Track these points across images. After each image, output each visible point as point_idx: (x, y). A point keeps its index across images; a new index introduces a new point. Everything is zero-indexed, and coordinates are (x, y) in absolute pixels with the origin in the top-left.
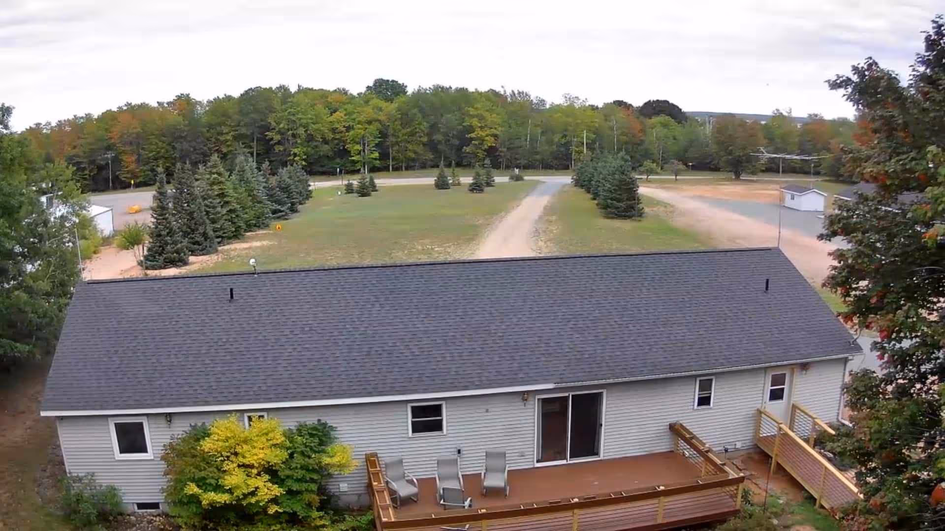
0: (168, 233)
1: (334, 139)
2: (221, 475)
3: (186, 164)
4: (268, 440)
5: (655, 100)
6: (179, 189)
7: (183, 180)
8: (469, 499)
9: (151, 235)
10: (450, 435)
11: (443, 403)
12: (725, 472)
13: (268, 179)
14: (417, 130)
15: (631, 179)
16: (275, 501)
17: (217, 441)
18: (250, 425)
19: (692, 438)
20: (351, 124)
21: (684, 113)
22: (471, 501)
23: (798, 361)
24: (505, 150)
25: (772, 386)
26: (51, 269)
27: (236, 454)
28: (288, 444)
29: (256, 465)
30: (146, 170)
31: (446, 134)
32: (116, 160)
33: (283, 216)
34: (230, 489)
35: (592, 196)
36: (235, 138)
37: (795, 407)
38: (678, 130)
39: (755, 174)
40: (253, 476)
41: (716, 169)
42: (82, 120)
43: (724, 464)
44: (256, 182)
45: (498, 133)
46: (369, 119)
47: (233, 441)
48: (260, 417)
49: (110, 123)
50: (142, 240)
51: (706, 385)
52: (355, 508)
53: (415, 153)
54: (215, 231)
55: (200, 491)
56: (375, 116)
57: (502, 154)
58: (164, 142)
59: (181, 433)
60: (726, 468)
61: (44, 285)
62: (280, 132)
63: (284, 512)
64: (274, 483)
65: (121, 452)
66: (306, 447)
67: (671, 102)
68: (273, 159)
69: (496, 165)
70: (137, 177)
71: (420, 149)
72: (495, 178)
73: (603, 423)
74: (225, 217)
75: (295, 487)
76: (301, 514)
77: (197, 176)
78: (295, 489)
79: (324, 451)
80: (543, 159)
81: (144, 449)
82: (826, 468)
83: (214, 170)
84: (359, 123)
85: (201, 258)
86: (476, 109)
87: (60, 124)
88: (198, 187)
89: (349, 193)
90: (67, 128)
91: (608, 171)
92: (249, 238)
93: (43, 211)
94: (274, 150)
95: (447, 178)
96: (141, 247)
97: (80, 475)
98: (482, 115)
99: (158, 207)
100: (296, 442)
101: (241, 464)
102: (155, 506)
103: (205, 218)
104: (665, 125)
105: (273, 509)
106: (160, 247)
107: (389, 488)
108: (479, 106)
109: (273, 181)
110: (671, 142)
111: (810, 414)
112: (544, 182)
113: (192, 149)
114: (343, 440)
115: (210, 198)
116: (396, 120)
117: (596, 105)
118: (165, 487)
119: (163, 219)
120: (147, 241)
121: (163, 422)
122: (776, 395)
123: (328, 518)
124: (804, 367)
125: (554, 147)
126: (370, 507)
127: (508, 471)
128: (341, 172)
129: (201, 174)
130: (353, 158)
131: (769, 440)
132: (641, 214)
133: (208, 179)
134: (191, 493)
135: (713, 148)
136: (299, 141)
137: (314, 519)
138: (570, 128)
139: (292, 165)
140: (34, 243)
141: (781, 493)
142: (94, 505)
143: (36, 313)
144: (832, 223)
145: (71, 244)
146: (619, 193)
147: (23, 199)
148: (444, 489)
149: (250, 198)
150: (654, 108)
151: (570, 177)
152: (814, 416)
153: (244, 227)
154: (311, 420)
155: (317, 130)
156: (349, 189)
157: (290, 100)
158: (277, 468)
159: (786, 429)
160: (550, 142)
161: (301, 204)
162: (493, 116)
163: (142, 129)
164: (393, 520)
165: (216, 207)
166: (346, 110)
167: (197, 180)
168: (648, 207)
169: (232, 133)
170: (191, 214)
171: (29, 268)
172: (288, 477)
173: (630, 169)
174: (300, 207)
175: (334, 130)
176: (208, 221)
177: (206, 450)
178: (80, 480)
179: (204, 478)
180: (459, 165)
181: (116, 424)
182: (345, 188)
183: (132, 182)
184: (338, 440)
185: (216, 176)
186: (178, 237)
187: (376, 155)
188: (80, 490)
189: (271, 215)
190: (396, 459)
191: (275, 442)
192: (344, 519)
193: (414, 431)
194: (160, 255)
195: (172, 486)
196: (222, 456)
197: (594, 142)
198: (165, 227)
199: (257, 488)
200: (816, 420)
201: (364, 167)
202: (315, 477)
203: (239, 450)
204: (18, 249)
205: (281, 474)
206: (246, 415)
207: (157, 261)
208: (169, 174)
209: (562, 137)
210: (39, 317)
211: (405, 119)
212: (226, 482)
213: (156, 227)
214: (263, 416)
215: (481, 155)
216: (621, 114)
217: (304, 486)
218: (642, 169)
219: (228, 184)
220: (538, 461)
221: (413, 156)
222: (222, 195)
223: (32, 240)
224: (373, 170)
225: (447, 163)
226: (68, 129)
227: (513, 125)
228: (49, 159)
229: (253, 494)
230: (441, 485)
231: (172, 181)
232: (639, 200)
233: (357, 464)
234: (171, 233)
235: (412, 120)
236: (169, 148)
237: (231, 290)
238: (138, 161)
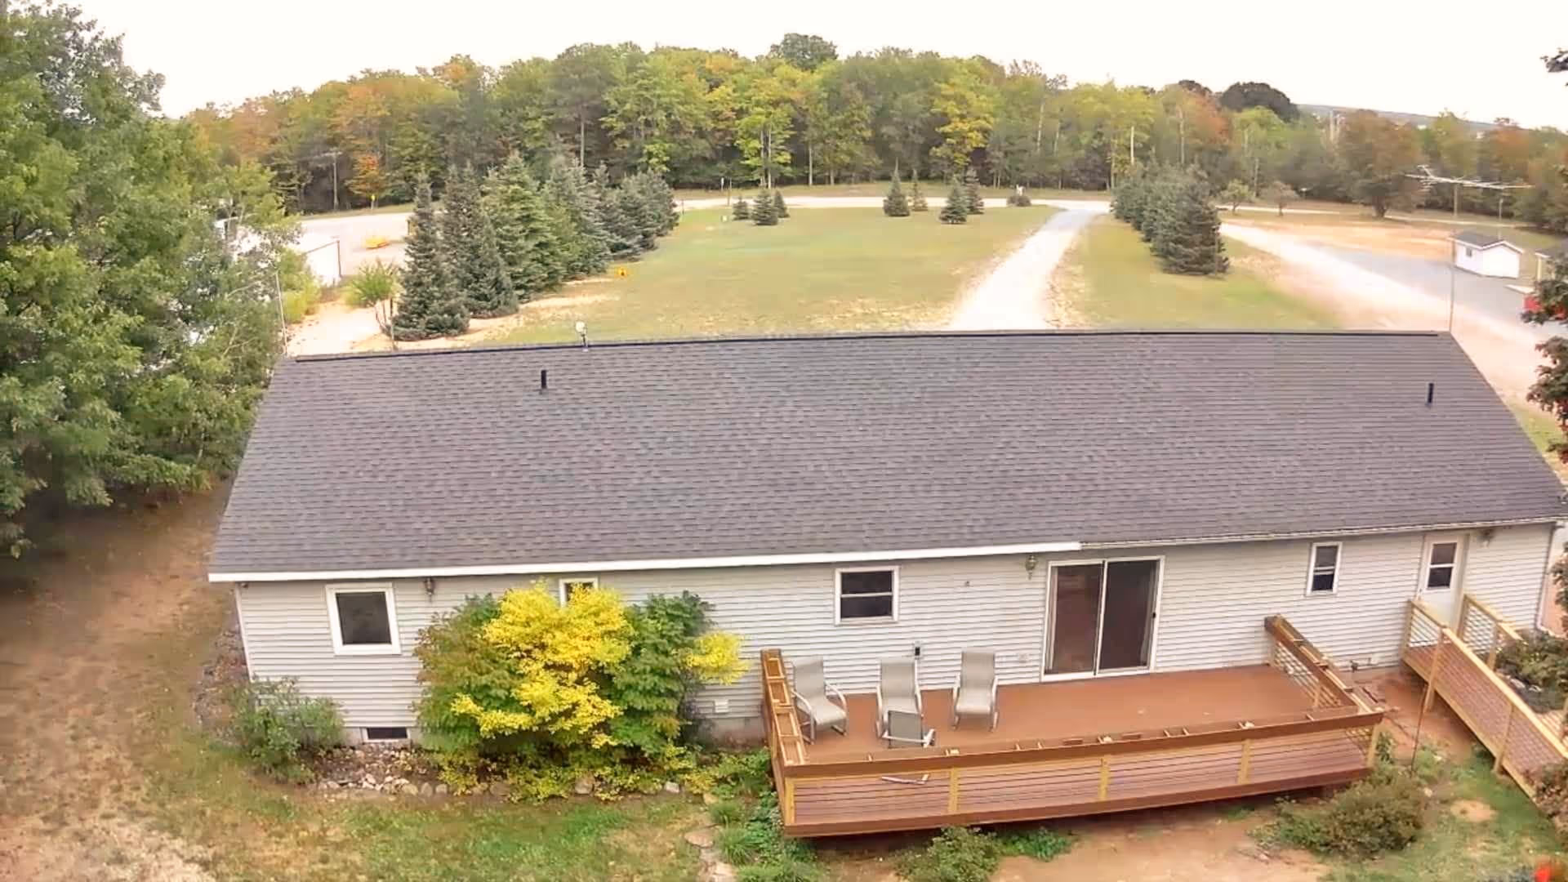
0: (435, 280)
1: (715, 130)
2: (515, 682)
3: (465, 166)
4: (597, 624)
5: (1247, 81)
6: (454, 208)
7: (462, 194)
8: (932, 731)
9: (406, 283)
10: (901, 624)
11: (895, 569)
12: (1353, 704)
13: (604, 194)
14: (856, 118)
15: (1208, 209)
16: (604, 726)
17: (512, 624)
18: (568, 599)
19: (1301, 644)
20: (745, 106)
21: (1295, 106)
22: (934, 734)
23: (1478, 524)
24: (1001, 154)
25: (1433, 563)
26: (232, 339)
27: (543, 647)
28: (632, 632)
29: (575, 666)
30: (396, 178)
31: (902, 125)
32: (346, 163)
33: (629, 254)
34: (529, 706)
35: (1143, 236)
36: (549, 126)
37: (1467, 601)
38: (1282, 131)
39: (1410, 212)
40: (570, 684)
41: (1345, 200)
42: (286, 97)
43: (1351, 691)
44: (584, 199)
45: (990, 127)
46: (774, 98)
47: (538, 624)
48: (585, 585)
49: (333, 101)
50: (389, 291)
51: (1327, 556)
52: (739, 742)
53: (851, 154)
54: (514, 278)
55: (479, 709)
56: (786, 94)
57: (995, 161)
58: (426, 132)
59: (450, 610)
60: (1354, 697)
61: (221, 365)
62: (624, 118)
63: (620, 746)
64: (603, 697)
65: (345, 642)
66: (663, 636)
67: (1272, 86)
68: (611, 161)
69: (986, 180)
70: (382, 190)
71: (859, 150)
72: (984, 200)
73: (1158, 611)
74: (530, 256)
75: (640, 703)
76: (648, 750)
77: (485, 188)
78: (640, 708)
79: (692, 645)
80: (1063, 171)
81: (383, 637)
82: (1514, 707)
83: (514, 178)
84: (758, 104)
85: (491, 322)
86: (953, 85)
87: (248, 105)
88: (485, 204)
89: (741, 218)
90: (260, 110)
91: (1171, 194)
92: (572, 290)
93: (220, 243)
94: (615, 146)
95: (904, 196)
96: (387, 303)
97: (271, 679)
98: (963, 97)
99: (418, 237)
100: (646, 629)
101: (550, 663)
102: (400, 733)
103: (497, 256)
104: (1263, 124)
105: (600, 740)
106: (420, 303)
107: (797, 708)
108: (955, 80)
109: (614, 196)
110: (1273, 151)
111: (1493, 612)
112: (1064, 210)
113: (474, 143)
114: (724, 626)
115: (506, 223)
116: (819, 102)
117: (1150, 87)
118: (419, 702)
119: (427, 257)
120: (399, 292)
121: (419, 591)
122: (1439, 579)
123: (693, 757)
124: (1487, 533)
125: (1083, 152)
126: (764, 742)
127: (998, 686)
128: (727, 182)
129: (492, 184)
130: (747, 162)
131: (1425, 652)
132: (1223, 268)
133: (502, 192)
134: (463, 711)
135: (1341, 165)
136: (657, 133)
137: (669, 759)
138: (1109, 122)
139: (645, 171)
140: (203, 295)
141: (1439, 744)
142: (293, 731)
143: (206, 411)
144: (1546, 295)
145: (267, 298)
146: (1188, 231)
147: (185, 223)
148: (890, 713)
149: (574, 224)
150: (1246, 95)
151: (1108, 203)
152: (1499, 617)
153: (564, 271)
154: (672, 591)
155: (686, 114)
156: (741, 213)
157: (639, 65)
158: (612, 671)
159: (1451, 634)
160: (1074, 144)
161: (660, 235)
162: (982, 97)
163: (390, 111)
164: (803, 763)
165: (517, 239)
166: (735, 82)
167: (483, 194)
168: (1236, 257)
169: (544, 118)
170: (474, 249)
171: (194, 337)
172: (629, 687)
173: (1207, 193)
174: (658, 240)
175: (716, 116)
176: (502, 261)
177: (492, 640)
178: (272, 689)
179: (486, 687)
180: (924, 176)
181: (338, 596)
182: (732, 210)
183: (373, 198)
184: (715, 627)
185: (516, 187)
186: (451, 286)
187: (786, 157)
188: (271, 706)
189: (609, 252)
190: (809, 661)
191: (610, 627)
192: (720, 761)
193: (843, 615)
194: (420, 315)
195: (429, 700)
196: (518, 649)
197: (1147, 147)
198: (430, 270)
199: (575, 705)
200: (1503, 625)
201: (766, 177)
202: (675, 687)
203: (547, 639)
204: (175, 305)
205: (618, 682)
206: (562, 582)
207: (415, 327)
208: (437, 184)
209: (1095, 137)
210: (210, 419)
211: (836, 99)
212: (524, 695)
213: (415, 271)
214: (590, 585)
215: (961, 161)
216: (1191, 102)
217: (653, 703)
218: (1226, 194)
219: (537, 200)
220: (1047, 672)
221: (847, 159)
222: (527, 219)
223: (200, 290)
224: (782, 181)
225: (905, 174)
226: (262, 110)
227: (1015, 114)
228: (229, 159)
229: (568, 714)
230: (885, 707)
231: (442, 196)
232: (1221, 245)
233: (745, 667)
234: (439, 280)
235: (847, 101)
236: (437, 142)
237: (544, 373)
238: (382, 162)
